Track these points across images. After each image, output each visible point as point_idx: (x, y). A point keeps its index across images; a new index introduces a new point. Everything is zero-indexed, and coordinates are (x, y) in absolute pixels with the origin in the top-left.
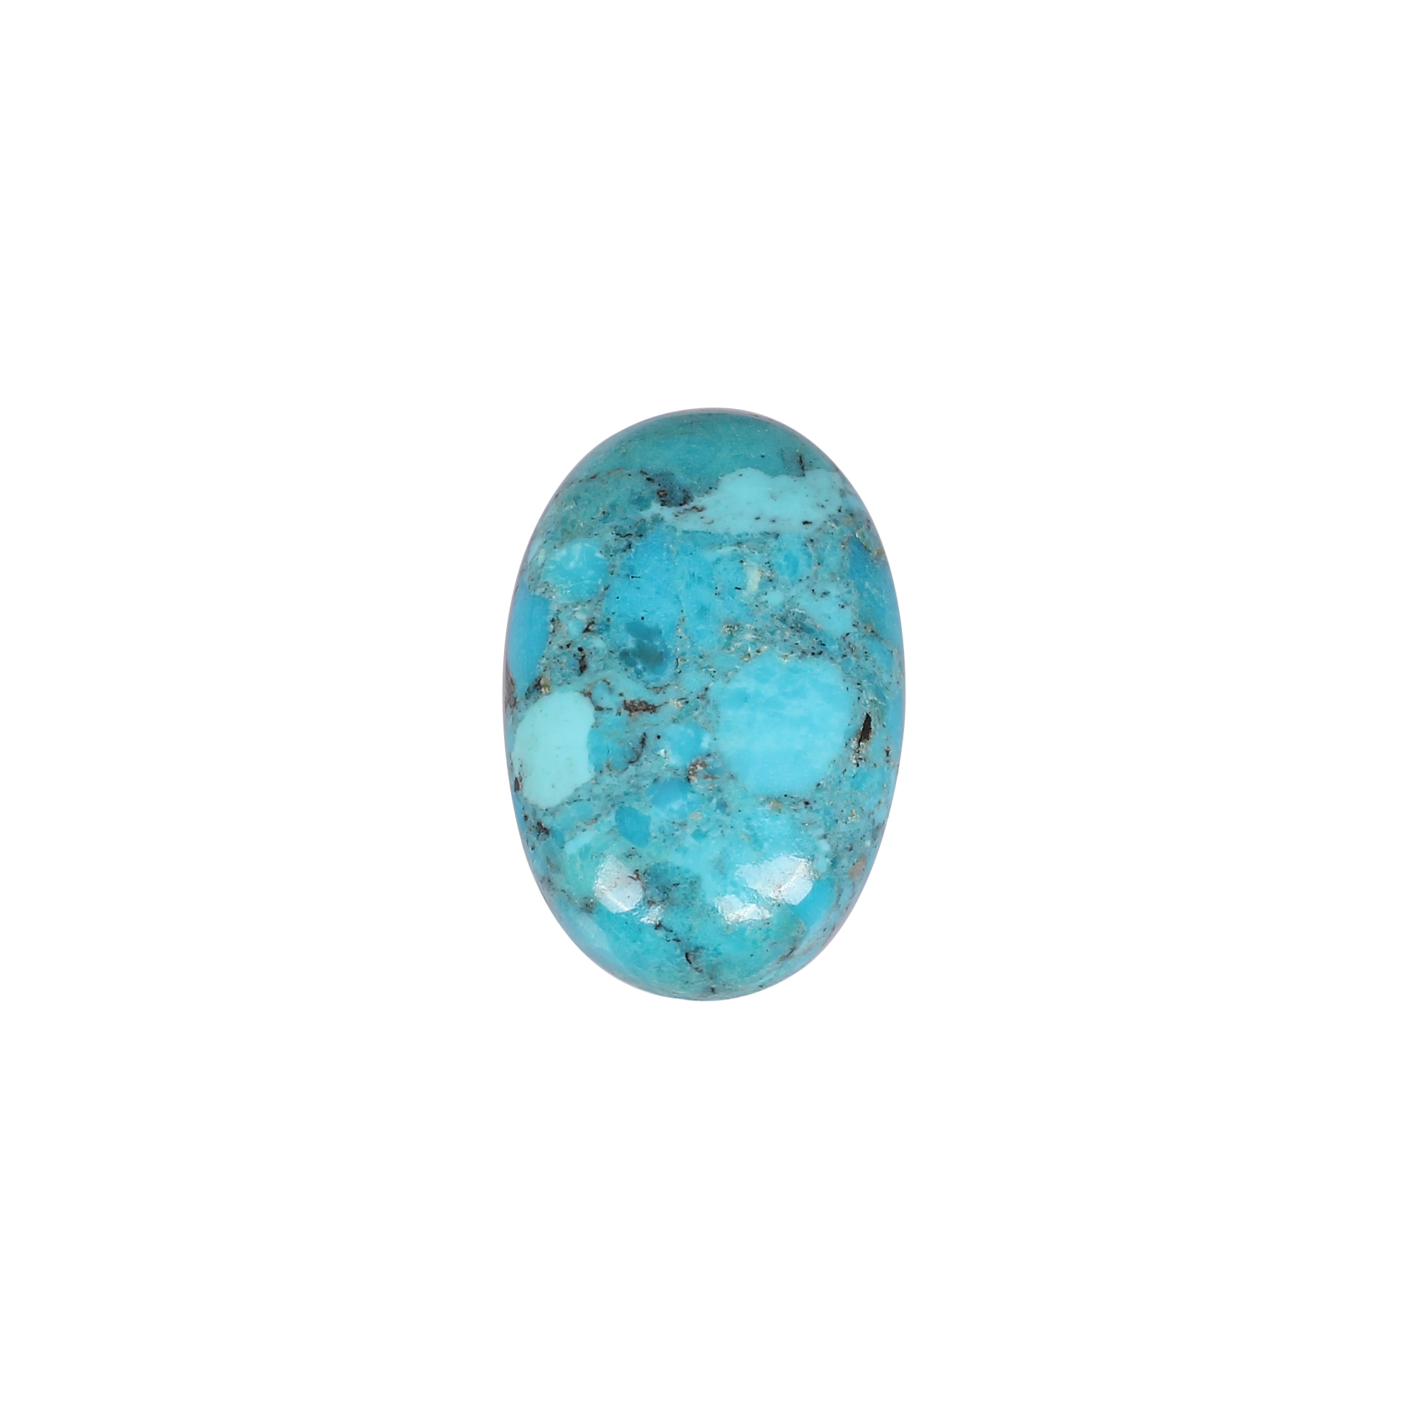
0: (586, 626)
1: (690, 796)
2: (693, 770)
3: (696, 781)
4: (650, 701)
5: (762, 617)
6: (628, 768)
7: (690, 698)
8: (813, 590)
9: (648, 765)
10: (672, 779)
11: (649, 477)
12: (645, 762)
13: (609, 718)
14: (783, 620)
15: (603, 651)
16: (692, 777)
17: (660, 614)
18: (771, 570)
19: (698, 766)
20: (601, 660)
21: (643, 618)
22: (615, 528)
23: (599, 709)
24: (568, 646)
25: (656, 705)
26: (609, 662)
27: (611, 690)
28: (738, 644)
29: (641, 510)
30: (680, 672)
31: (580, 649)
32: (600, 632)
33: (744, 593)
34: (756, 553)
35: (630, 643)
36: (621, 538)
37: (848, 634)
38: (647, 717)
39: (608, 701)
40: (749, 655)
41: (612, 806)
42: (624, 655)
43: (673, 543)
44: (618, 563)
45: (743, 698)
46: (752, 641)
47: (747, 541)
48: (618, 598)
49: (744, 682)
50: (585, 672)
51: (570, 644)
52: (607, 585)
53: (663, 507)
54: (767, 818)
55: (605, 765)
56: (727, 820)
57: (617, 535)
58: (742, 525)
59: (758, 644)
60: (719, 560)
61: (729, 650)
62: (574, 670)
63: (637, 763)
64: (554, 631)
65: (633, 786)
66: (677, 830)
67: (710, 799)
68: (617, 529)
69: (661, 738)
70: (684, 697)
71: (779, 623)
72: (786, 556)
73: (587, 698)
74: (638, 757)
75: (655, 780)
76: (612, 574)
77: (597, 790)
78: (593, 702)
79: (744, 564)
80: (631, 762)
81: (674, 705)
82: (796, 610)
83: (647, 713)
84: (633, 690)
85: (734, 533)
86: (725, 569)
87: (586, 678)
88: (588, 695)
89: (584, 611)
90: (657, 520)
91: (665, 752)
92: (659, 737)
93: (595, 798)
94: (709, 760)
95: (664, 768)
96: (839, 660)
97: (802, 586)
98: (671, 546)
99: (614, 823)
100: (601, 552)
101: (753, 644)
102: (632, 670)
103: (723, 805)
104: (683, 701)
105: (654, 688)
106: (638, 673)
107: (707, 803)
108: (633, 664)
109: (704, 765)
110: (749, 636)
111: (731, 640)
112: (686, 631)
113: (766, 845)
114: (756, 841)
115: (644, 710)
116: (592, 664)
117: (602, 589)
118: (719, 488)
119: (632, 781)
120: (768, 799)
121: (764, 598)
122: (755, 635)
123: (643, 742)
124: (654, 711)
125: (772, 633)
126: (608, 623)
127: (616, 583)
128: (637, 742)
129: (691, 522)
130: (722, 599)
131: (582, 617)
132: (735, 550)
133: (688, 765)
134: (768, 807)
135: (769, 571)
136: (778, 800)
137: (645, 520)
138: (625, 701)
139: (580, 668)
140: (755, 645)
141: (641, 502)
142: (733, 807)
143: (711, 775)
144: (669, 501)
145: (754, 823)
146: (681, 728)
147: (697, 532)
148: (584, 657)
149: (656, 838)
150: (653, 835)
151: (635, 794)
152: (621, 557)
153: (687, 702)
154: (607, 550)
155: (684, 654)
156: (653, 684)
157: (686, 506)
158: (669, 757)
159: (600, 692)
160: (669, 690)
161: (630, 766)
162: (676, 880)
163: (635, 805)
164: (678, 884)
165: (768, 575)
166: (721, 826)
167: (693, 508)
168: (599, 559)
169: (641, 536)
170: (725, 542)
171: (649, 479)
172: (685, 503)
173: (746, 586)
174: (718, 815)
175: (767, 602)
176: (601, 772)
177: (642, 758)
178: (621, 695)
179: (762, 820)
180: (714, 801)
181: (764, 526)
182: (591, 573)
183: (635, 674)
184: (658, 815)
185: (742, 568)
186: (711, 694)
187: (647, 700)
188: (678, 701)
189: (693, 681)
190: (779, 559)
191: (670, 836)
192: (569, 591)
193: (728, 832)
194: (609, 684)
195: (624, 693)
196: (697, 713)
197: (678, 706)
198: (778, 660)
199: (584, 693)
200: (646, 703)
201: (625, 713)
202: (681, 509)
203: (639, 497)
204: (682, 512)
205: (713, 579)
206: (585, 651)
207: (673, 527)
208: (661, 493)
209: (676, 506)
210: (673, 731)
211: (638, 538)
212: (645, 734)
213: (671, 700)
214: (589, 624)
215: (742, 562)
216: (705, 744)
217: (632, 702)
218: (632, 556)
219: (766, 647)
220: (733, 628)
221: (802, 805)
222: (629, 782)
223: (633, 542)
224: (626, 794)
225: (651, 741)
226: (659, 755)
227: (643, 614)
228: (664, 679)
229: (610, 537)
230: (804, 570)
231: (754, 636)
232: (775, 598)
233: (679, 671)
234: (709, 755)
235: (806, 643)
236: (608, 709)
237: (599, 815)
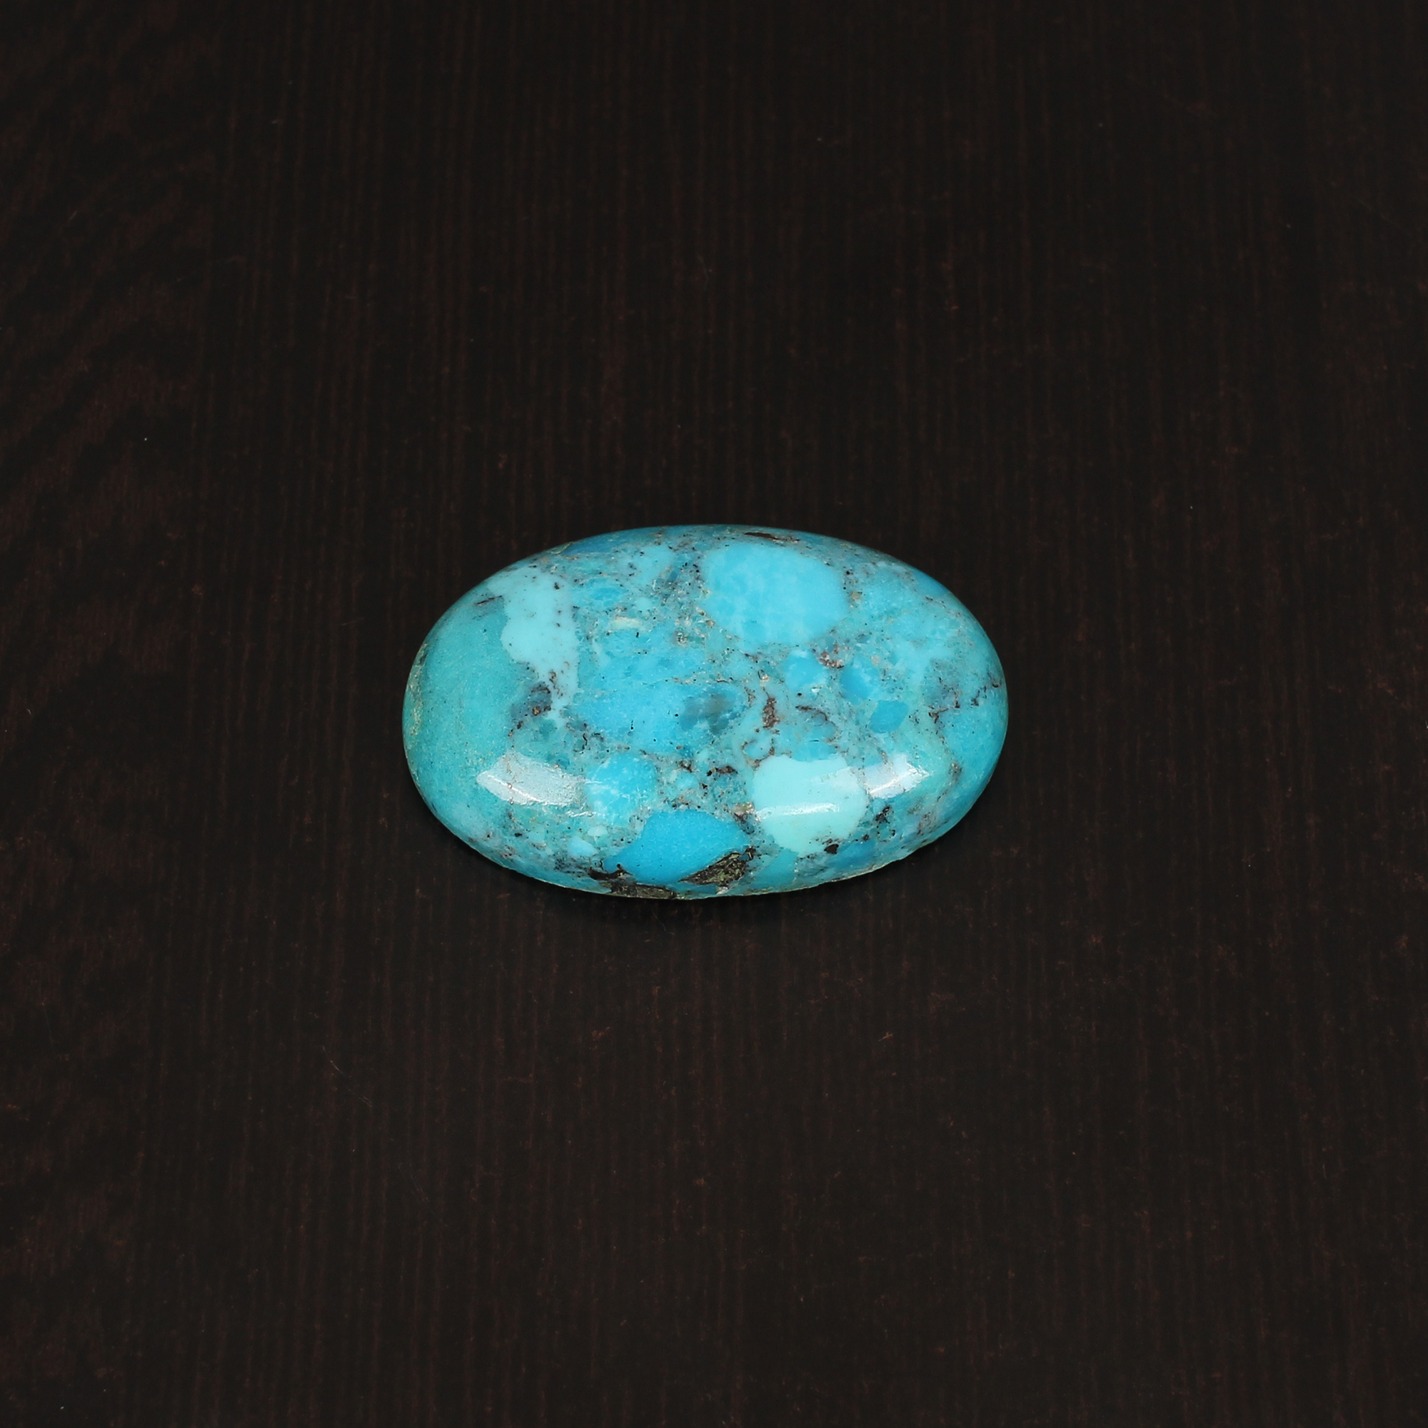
0: (685, 770)
1: (856, 666)
2: (830, 664)
3: (841, 660)
4: (763, 703)
5: (665, 613)
6: (832, 722)
7: (758, 668)
8: (630, 575)
9: (828, 703)
10: (841, 682)
11: (516, 727)
12: (826, 706)
13: (782, 741)
14: (666, 596)
15: (711, 750)
16: (838, 665)
17: (670, 702)
18: (614, 609)
19: (826, 659)
20: (721, 752)
21: (677, 715)
22: (576, 751)
23: (772, 751)
24: (705, 787)
25: (767, 698)
26: (723, 744)
27: (753, 741)
28: (697, 631)
29: (556, 728)
30: (731, 678)
31: (710, 773)
32: (691, 755)
33: (642, 629)
34: (597, 623)
35: (703, 725)
36: (588, 744)
37: (671, 548)
38: (780, 706)
39: (764, 743)
40: (707, 621)
41: (870, 736)
42: (715, 730)
43: (593, 695)
44: (615, 744)
45: (752, 624)
46: (691, 620)
47: (584, 631)
48: (655, 740)
49: (736, 624)
50: (734, 767)
51: (703, 785)
52: (640, 752)
53: (552, 707)
54: (868, 603)
55: (830, 744)
56: (876, 634)
57: (584, 748)
58: (568, 636)
59: (694, 615)
60: (608, 653)
61: (703, 638)
62: (730, 779)
63: (827, 714)
64: (687, 804)
65: (850, 715)
66: (890, 677)
67: (858, 649)
68: (576, 749)
69: (800, 692)
70: (757, 674)
71: (670, 599)
72: (596, 599)
73: (761, 763)
74: (821, 713)
75: (842, 697)
76: (629, 748)
77: (854, 751)
78: (766, 757)
79: (610, 631)
80: (826, 720)
81: (766, 681)
82: (654, 586)
83: (776, 706)
84: (752, 720)
85: (578, 643)
86: (618, 647)
87: (739, 766)
88: (758, 761)
89: (668, 773)
90: (566, 712)
91: (814, 688)
92: (800, 694)
93: (861, 753)
94: (819, 650)
95: (830, 689)
96: (699, 553)
97: (627, 584)
98: (596, 696)
99: (886, 735)
100: (603, 763)
101: (694, 619)
102: (731, 722)
103: (862, 638)
104: (761, 675)
105: (749, 700)
106: (734, 716)
107: (861, 652)
108: (726, 721)
109: (824, 654)
110: (688, 622)
111: (693, 637)
112: (687, 676)
113: (894, 605)
114: (893, 613)
115: (773, 708)
116: (726, 760)
117: (645, 756)
118: (527, 661)
119: (845, 718)
120: (851, 601)
121: (646, 613)
122: (685, 618)
123: (805, 709)
124: (774, 700)
125: (681, 604)
126: (682, 748)
127: (638, 743)
128: (806, 714)
129: (569, 681)
130: (650, 647)
131: (674, 775)
132: (596, 640)
133: (825, 668)
134: (858, 602)
135: (616, 610)
136: (850, 594)
137: (568, 724)
138: (764, 727)
139: (730, 772)
140: (697, 616)
141: (546, 730)
142: (863, 630)
143: (834, 648)
144: (545, 703)
145: (876, 613)
146: (788, 676)
147: (578, 675)
148: (717, 769)
149: (898, 696)
150: (896, 698)
151: (857, 714)
152: (609, 742)
153: (762, 671)
154: (599, 758)
155: (711, 677)
156: (746, 703)
157: (550, 688)
158: (818, 684)
159: (755, 752)
160: (751, 687)
161: (830, 720)
162: (936, 680)
163: (869, 714)
164: (940, 679)
165: (620, 611)
166: (883, 640)
167: (551, 680)
168: (611, 765)
169: (585, 725)
170: (588, 650)
171: (519, 727)
172: (547, 689)
173: (633, 629)
174: (872, 641)
175: (649, 610)
176: (837, 747)
177: (822, 709)
178: (758, 731)
179: (871, 607)
180: (859, 645)
181: (566, 619)
182: (625, 771)
183: (736, 719)
184: (877, 695)
185: (615, 633)
186: (751, 651)
187: (763, 707)
188: (761, 679)
189: (739, 667)
190: (601, 604)
191: (896, 684)
192: (645, 791)
193: (887, 634)
194: (746, 743)
195: (756, 728)
196: (772, 662)
197: (767, 679)
198: (709, 599)
199: (756, 767)
200: (765, 707)
201: (776, 726)
202: (553, 692)
203: (541, 732)
204: (556, 691)
205: (629, 657)
206: (711, 769)
207: (575, 696)
208: (536, 711)
209: (550, 696)
210: (793, 683)
211: (588, 727)
212: (797, 707)
213: (762, 685)
214: (683, 766)
215: (608, 634)
216: (803, 654)
217: (765, 720)
218: (607, 732)
219: (697, 608)
220: (679, 636)
221: (850, 576)
222: (846, 721)
223: (592, 731)
224: (857, 723)
225: (804, 702)
226: (818, 694)
227: (672, 715)
228: (740, 692)
229: (585, 756)
230: (610, 583)
231: (687, 619)
232: (644, 604)
233: (730, 680)
234: (814, 650)
235: (687, 577)
236: (773, 743)
237: (879, 749)
